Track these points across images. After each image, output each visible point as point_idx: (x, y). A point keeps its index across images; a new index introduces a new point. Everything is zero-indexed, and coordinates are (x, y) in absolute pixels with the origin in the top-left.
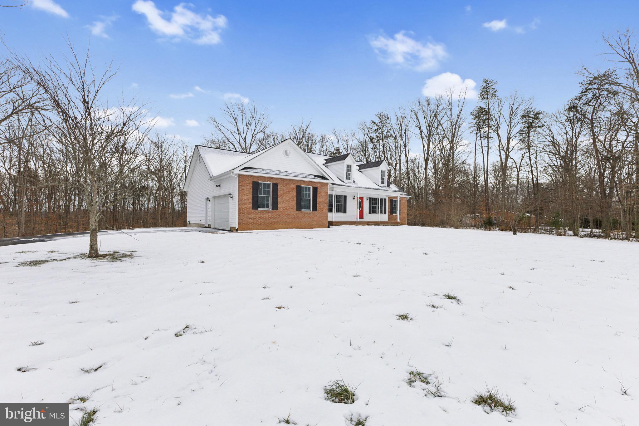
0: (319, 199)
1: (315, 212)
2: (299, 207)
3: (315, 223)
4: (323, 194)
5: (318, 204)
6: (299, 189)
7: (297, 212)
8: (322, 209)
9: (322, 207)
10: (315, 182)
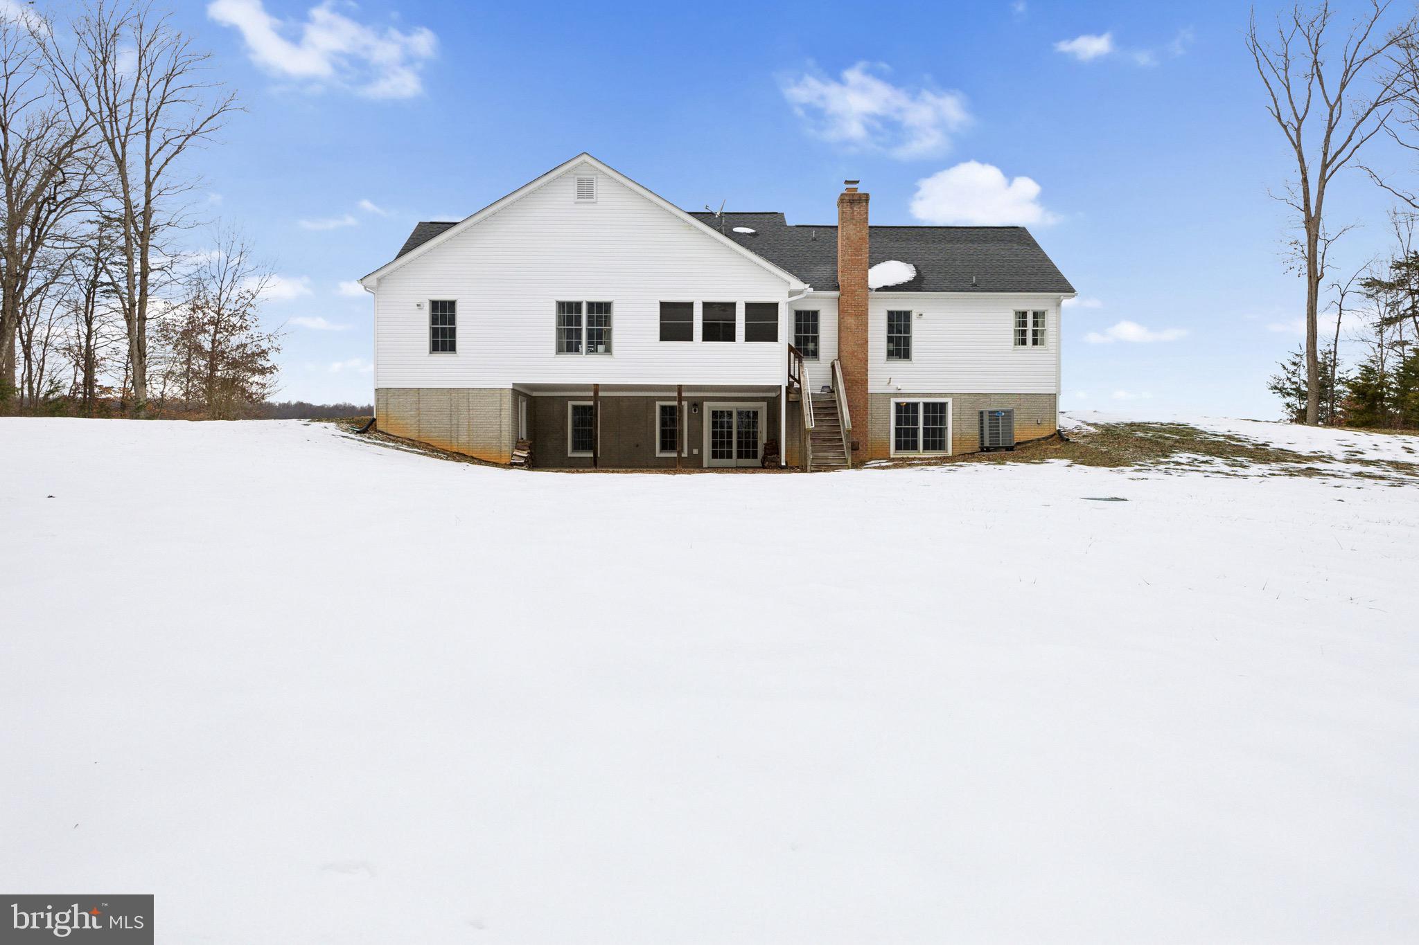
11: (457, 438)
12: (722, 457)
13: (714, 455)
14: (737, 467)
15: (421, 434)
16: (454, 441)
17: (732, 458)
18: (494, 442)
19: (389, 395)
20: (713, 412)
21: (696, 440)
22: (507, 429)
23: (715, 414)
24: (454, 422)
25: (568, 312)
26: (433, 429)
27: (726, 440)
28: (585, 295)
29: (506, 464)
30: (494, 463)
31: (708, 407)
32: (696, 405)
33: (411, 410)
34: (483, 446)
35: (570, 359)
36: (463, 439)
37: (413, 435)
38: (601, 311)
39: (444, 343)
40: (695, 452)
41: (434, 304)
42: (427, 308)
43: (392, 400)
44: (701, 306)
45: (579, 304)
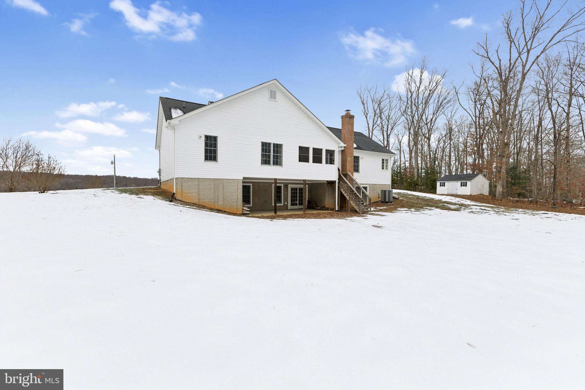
11: (218, 202)
12: (294, 205)
13: (292, 205)
14: (299, 209)
15: (200, 201)
16: (216, 204)
17: (297, 205)
18: (235, 204)
19: (183, 181)
20: (291, 188)
21: (286, 200)
22: (241, 198)
23: (292, 189)
24: (216, 194)
25: (265, 146)
26: (206, 198)
27: (295, 199)
28: (272, 140)
29: (240, 214)
30: (235, 214)
31: (290, 186)
32: (286, 186)
33: (195, 189)
34: (230, 206)
35: (266, 167)
36: (221, 203)
37: (196, 201)
38: (278, 148)
39: (211, 157)
40: (286, 203)
41: (207, 137)
42: (203, 138)
43: (184, 184)
44: (312, 149)
45: (270, 144)
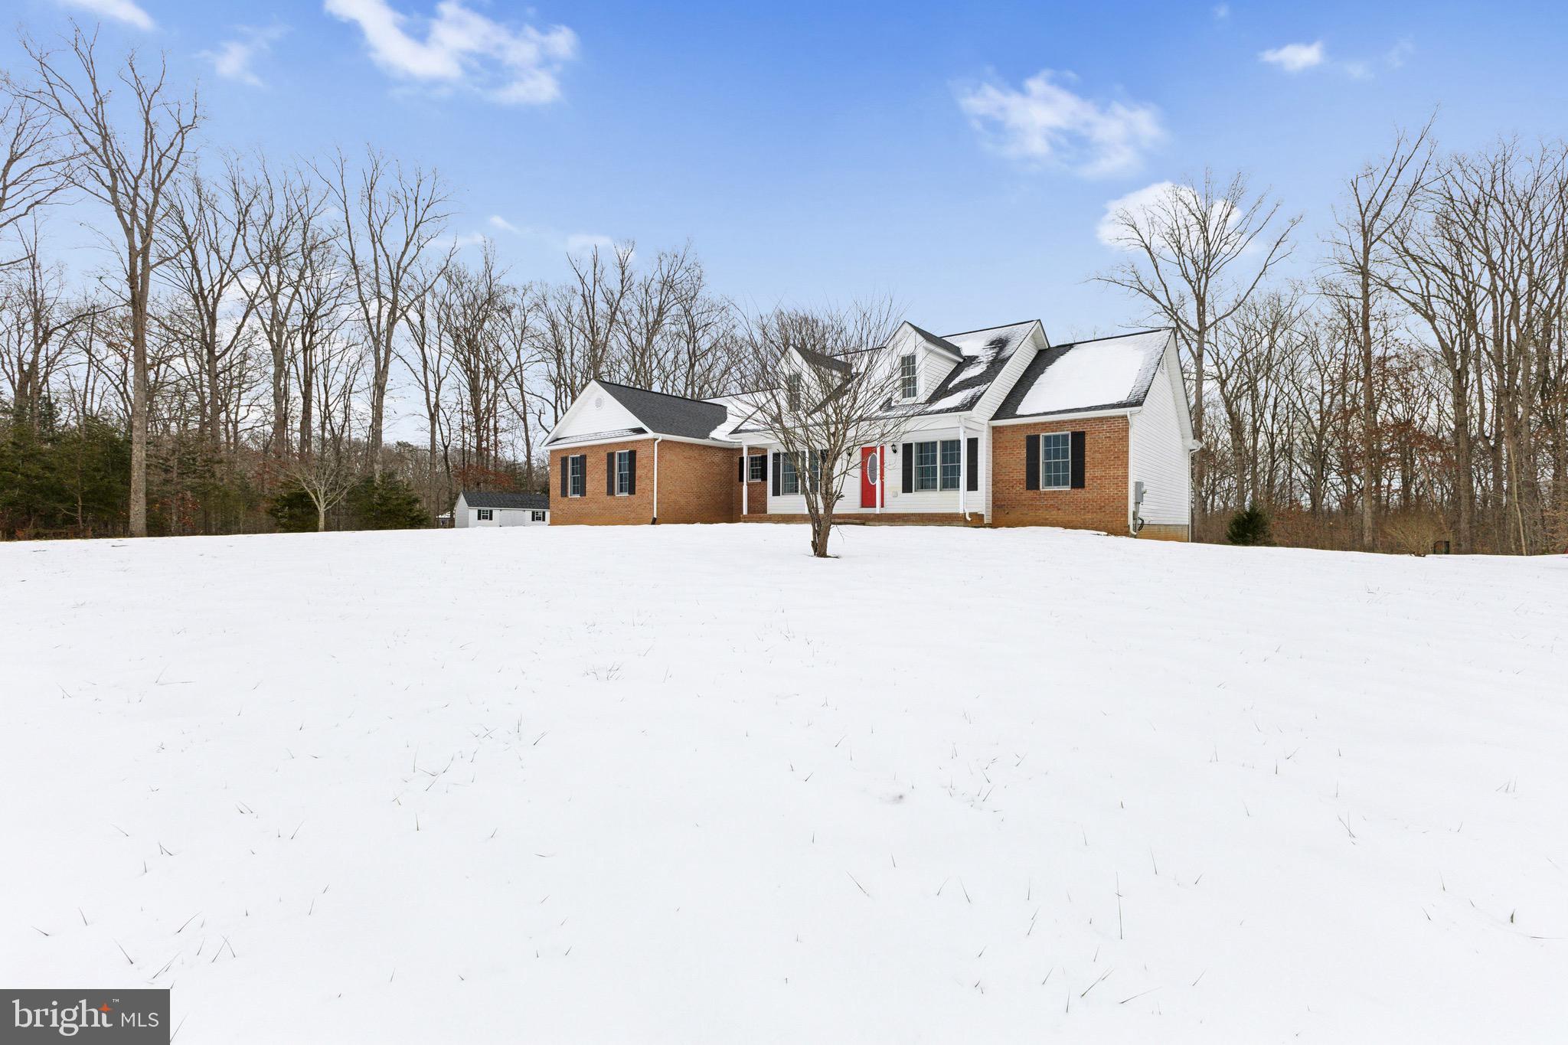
0: (638, 472)
1: (632, 496)
2: (611, 491)
3: (633, 515)
4: (644, 461)
5: (637, 482)
6: (611, 456)
7: (609, 498)
8: (643, 491)
9: (643, 486)
10: (632, 442)
